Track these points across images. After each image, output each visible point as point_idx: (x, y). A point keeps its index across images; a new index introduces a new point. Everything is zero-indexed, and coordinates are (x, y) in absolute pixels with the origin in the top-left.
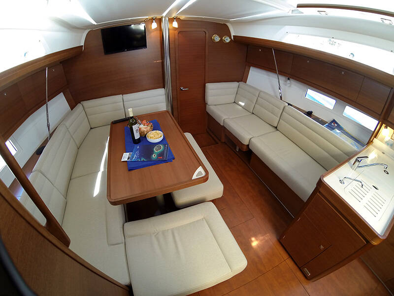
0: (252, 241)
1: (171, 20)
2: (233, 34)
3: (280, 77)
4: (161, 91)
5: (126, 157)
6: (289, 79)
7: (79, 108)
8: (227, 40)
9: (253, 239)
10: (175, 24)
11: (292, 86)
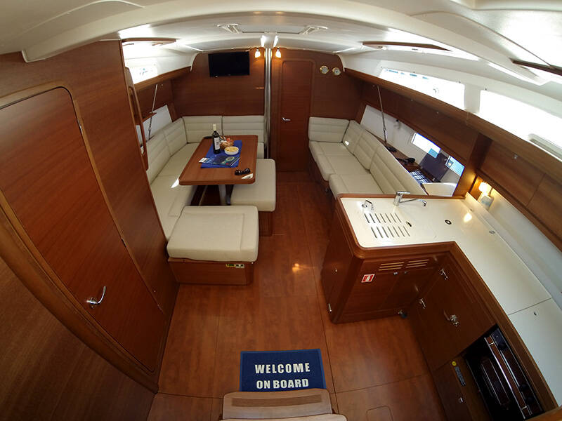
0: (294, 266)
1: (274, 50)
2: (344, 67)
3: (386, 115)
4: (260, 118)
5: (203, 160)
6: (397, 121)
7: (180, 121)
8: (337, 72)
9: (297, 265)
10: (278, 54)
11: (402, 129)
